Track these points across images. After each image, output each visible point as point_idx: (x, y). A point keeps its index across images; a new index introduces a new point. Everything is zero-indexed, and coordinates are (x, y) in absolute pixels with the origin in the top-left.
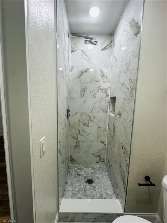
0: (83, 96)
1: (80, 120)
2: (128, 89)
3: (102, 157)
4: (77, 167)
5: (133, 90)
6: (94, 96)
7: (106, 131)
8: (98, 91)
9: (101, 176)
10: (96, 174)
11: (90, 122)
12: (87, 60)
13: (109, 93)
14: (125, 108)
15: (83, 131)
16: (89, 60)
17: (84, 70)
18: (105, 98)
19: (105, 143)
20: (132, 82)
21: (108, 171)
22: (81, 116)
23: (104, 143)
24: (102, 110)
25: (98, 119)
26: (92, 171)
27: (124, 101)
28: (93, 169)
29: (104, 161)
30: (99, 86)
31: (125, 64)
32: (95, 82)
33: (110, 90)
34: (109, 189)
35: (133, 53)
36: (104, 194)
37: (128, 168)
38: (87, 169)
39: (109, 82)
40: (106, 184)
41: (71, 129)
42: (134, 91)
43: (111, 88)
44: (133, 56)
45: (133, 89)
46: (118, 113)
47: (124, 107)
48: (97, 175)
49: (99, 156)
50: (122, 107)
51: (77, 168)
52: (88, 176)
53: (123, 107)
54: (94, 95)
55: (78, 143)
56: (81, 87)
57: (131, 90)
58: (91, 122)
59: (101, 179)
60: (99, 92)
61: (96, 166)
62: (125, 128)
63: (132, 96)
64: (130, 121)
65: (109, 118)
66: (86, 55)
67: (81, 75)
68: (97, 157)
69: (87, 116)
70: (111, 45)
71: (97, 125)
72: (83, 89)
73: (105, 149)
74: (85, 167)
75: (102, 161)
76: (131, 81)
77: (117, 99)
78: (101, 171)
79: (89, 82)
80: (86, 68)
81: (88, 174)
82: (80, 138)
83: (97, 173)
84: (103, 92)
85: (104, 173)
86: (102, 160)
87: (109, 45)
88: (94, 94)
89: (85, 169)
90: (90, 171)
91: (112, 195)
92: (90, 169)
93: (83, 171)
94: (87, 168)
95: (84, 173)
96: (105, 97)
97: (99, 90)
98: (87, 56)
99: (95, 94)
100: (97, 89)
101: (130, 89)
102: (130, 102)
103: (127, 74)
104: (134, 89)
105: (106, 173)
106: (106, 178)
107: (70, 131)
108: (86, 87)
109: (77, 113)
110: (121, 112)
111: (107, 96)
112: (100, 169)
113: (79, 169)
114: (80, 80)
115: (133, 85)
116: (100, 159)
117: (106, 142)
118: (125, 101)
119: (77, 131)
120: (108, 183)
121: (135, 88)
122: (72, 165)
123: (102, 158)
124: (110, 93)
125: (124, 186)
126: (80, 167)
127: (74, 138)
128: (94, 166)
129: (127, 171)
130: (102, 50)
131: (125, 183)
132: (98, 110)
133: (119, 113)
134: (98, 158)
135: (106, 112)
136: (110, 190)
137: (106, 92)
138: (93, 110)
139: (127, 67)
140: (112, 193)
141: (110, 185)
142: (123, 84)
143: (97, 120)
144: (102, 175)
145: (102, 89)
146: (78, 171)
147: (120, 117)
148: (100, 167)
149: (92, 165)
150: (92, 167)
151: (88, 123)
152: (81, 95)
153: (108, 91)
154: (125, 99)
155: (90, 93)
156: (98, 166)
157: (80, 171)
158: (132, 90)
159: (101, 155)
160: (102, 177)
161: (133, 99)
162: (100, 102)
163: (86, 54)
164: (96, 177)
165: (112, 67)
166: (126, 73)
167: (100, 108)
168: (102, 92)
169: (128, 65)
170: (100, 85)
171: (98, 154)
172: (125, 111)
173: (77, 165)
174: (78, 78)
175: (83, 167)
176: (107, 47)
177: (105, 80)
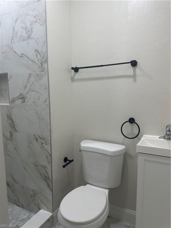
2: (35, 62)
20: (40, 54)
34: (22, 213)
35: (36, 19)
36: (19, 224)
37: (50, 158)
40: (14, 212)
42: (45, 65)
44: (36, 22)
45: (43, 62)
46: (18, 97)
47: (31, 86)
50: (26, 87)
53: (28, 87)
62: (36, 112)
63: (43, 71)
64: (45, 102)
76: (38, 52)
91: (29, 215)
101: (39, 63)
102: (41, 79)
103: (28, 42)
104: (45, 63)
110: (25, 95)
115: (42, 58)
118: (32, 78)
120: (16, 210)
129: (49, 162)
131: (49, 178)
136: (24, 214)
139: (27, 34)
140: (28, 215)
141: (19, 210)
142: (23, 55)
147: (24, 102)
154: (30, 76)
158: (41, 63)
161: (45, 74)
166: (26, 40)
169: (29, 31)
172: (33, 91)
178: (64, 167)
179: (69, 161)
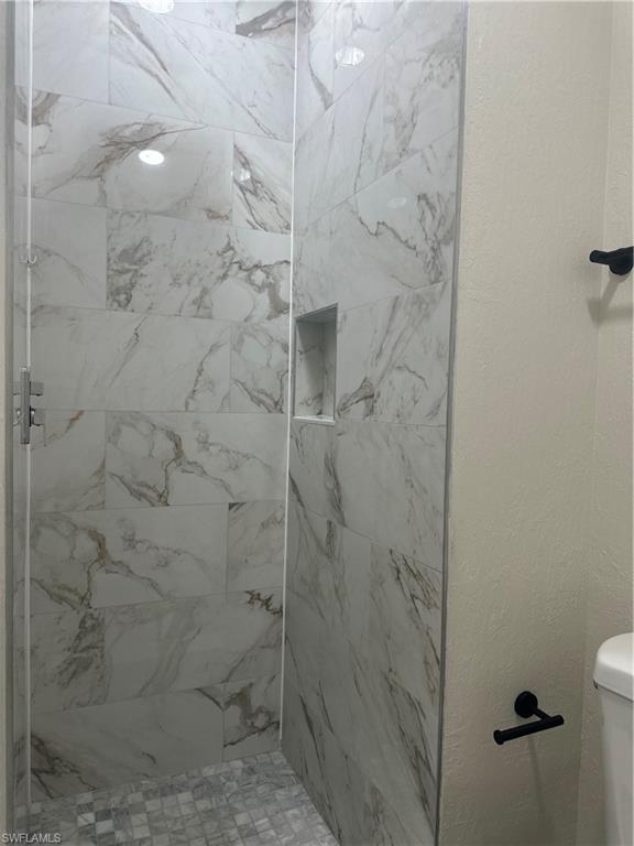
0: (122, 297)
1: (103, 465)
2: (415, 248)
3: (256, 701)
4: (89, 807)
5: (443, 247)
6: (202, 306)
7: (281, 522)
8: (225, 276)
9: (266, 815)
10: (233, 812)
11: (175, 475)
12: (150, 72)
13: (287, 293)
14: (398, 350)
15: (131, 542)
16: (162, 74)
17: (127, 132)
18: (267, 325)
19: (275, 605)
20: (432, 208)
21: (301, 777)
22: (114, 435)
23: (267, 603)
24: (253, 398)
25: (228, 451)
26: (203, 805)
27: (391, 319)
28: (207, 788)
29: (272, 723)
30: (229, 247)
31: (386, 120)
32: (204, 215)
33: (295, 274)
35: (431, 66)
37: (436, 672)
38: (170, 798)
39: (288, 227)
41: (35, 534)
42: (447, 252)
43: (298, 261)
44: (429, 78)
45: (439, 244)
46: (355, 394)
47: (394, 348)
48: (241, 819)
49: (242, 698)
51: (90, 817)
52: (182, 837)
53: (387, 352)
54: (201, 297)
55: (93, 627)
56: (109, 238)
57: (428, 249)
58: (184, 471)
59: (272, 833)
60: (229, 281)
61: (225, 768)
62: (403, 457)
63: (437, 281)
64: (434, 413)
65: (297, 442)
66: (140, 36)
67: (108, 160)
68: (228, 704)
69: (160, 437)
70: (289, 15)
71: (227, 488)
72: (126, 255)
73: (277, 646)
74: (147, 795)
75: (264, 729)
76: (428, 203)
77: (345, 317)
78: (261, 789)
79: (165, 213)
80: (142, 118)
81: (179, 827)
82: (108, 591)
83: (238, 806)
84: (252, 283)
85: (280, 794)
86: (260, 721)
87: (279, 14)
88: (196, 293)
89: (151, 805)
90: (186, 811)
92: (185, 797)
93: (138, 819)
94: (164, 795)
95: (151, 828)
96: (269, 318)
97: (227, 267)
98: (145, 43)
99: (205, 291)
100: (219, 261)
101: (424, 247)
102: (427, 316)
103: (400, 172)
104: (447, 244)
105: (295, 793)
106: (295, 817)
107: (33, 546)
108: (146, 240)
109: (81, 413)
110: (374, 383)
111: (279, 308)
112: (254, 778)
113: (104, 815)
114: (103, 193)
115: (439, 225)
116: (248, 714)
117: (282, 599)
118: (400, 314)
119: (87, 546)
121: (452, 236)
122: (53, 805)
123: (260, 710)
124: (295, 295)
125: (420, 783)
126: (114, 802)
127: (61, 599)
128: (209, 772)
129: (433, 691)
130: (237, 32)
131: (427, 763)
132: (227, 397)
133: (361, 394)
134: (235, 712)
135: (278, 406)
137: (272, 288)
138: (199, 396)
139: (397, 137)
142: (382, 228)
143: (224, 455)
144: (271, 808)
145: (248, 264)
146: (104, 827)
147: (371, 411)
148: (251, 771)
149: (195, 772)
150: (197, 781)
151: (167, 479)
152: (114, 293)
153: (282, 283)
154: (394, 307)
155: (176, 281)
156: (239, 764)
157: (117, 827)
158: (433, 249)
159: (251, 685)
160: (270, 818)
161: (441, 293)
162: (237, 346)
163: (144, 33)
164: (234, 832)
165: (299, 142)
166: (394, 166)
167: (237, 381)
168: (247, 285)
169: (404, 125)
170: (233, 239)
171: (235, 687)
172: (399, 368)
173: (87, 797)
174: (90, 178)
175: (137, 797)
176: (270, 24)
177: (264, 210)
178: (501, 737)
179: (539, 719)
